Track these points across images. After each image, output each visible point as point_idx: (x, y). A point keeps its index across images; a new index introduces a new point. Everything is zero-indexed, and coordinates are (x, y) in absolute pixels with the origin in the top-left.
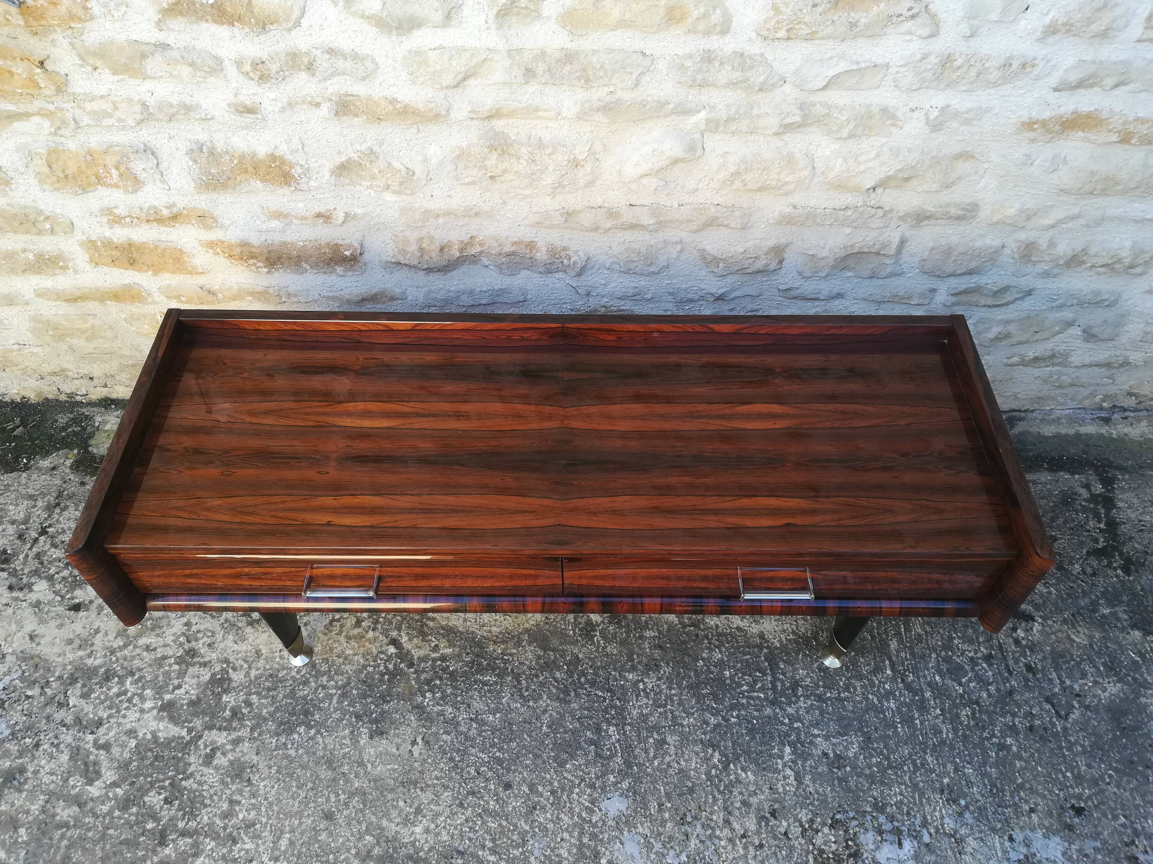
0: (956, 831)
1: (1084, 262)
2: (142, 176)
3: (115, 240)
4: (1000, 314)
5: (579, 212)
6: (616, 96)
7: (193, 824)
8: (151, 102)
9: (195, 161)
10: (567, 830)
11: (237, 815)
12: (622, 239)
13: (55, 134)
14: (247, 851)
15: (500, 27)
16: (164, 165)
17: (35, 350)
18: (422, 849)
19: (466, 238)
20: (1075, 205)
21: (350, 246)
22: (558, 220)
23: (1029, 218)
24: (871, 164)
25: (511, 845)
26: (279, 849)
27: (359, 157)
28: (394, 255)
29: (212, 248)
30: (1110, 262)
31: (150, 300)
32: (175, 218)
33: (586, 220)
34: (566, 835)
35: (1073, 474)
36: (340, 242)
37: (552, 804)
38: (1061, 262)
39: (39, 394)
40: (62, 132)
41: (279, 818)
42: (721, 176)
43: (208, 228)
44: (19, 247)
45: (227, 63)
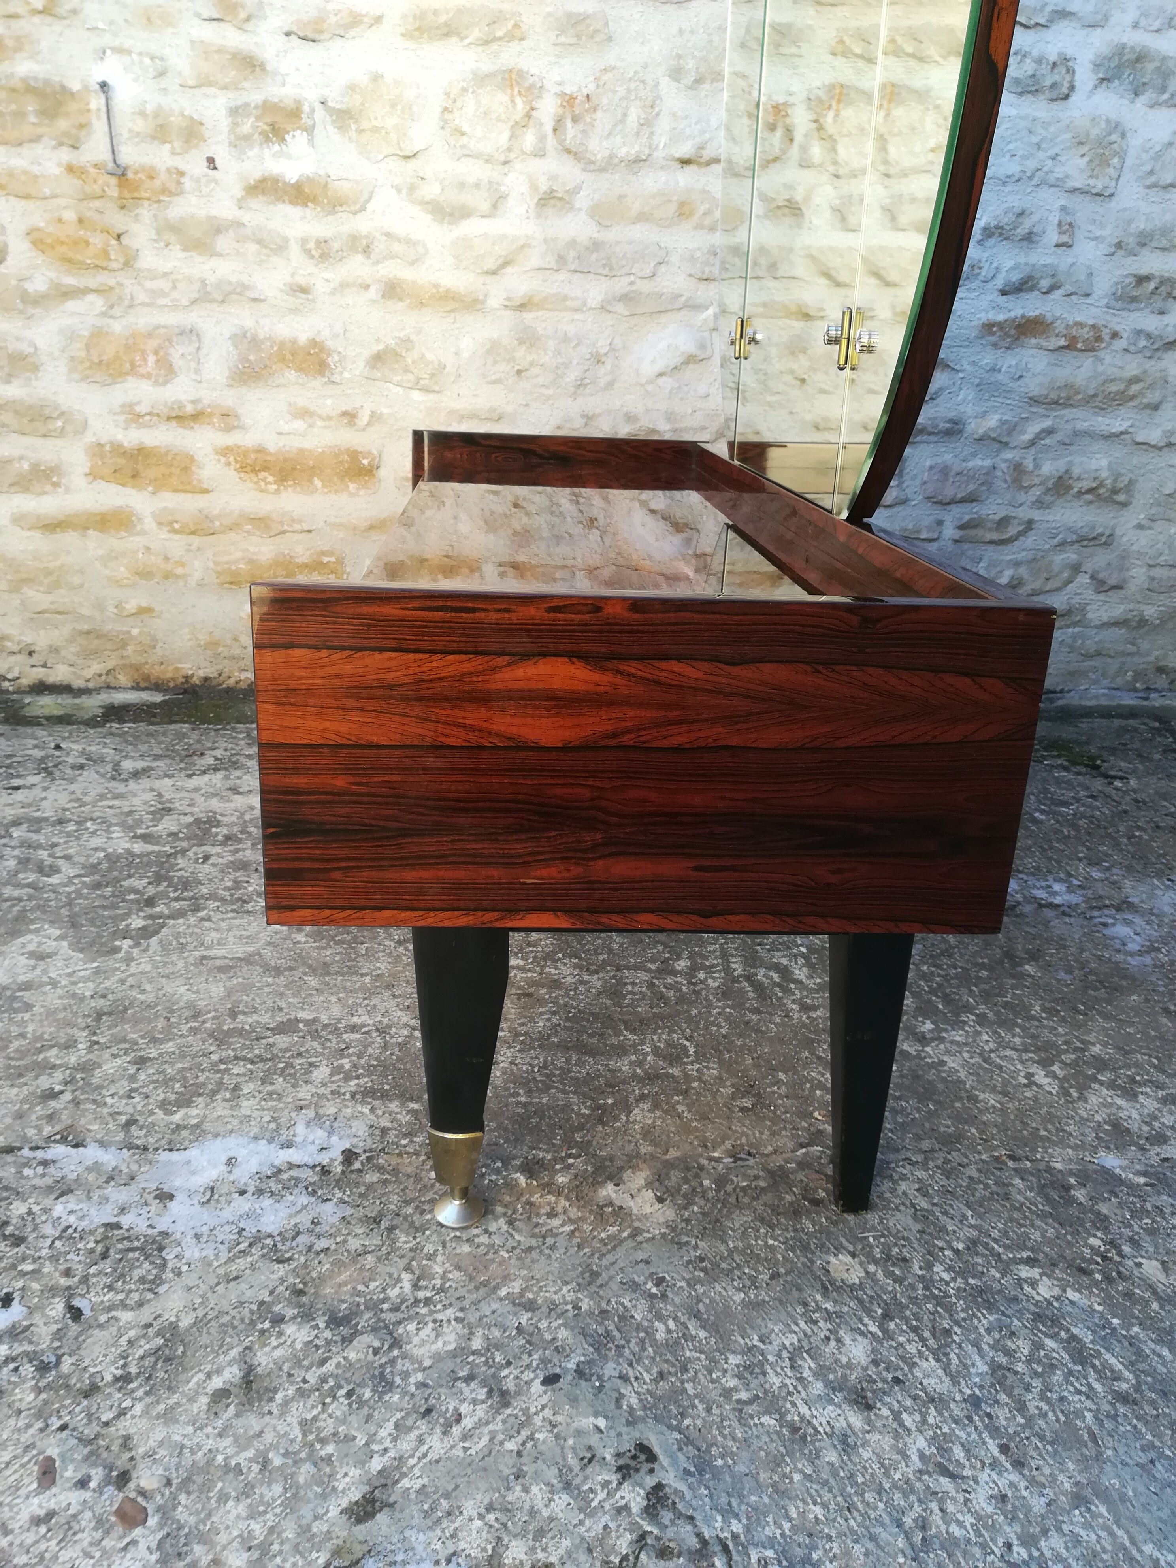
0: (1107, 878)
1: (1070, 487)
2: (177, 362)
3: (126, 444)
5: (599, 415)
6: (634, 288)
7: (189, 894)
8: (211, 279)
9: (236, 347)
13: (104, 314)
15: (539, 216)
16: (204, 351)
20: (1047, 416)
21: (370, 453)
22: (578, 423)
23: (1010, 433)
27: (397, 345)
29: (225, 455)
30: (1095, 486)
31: (139, 528)
32: (197, 417)
35: (1126, 719)
36: (360, 449)
38: (1050, 484)
40: (113, 312)
43: (228, 429)
44: (16, 453)
45: (292, 242)
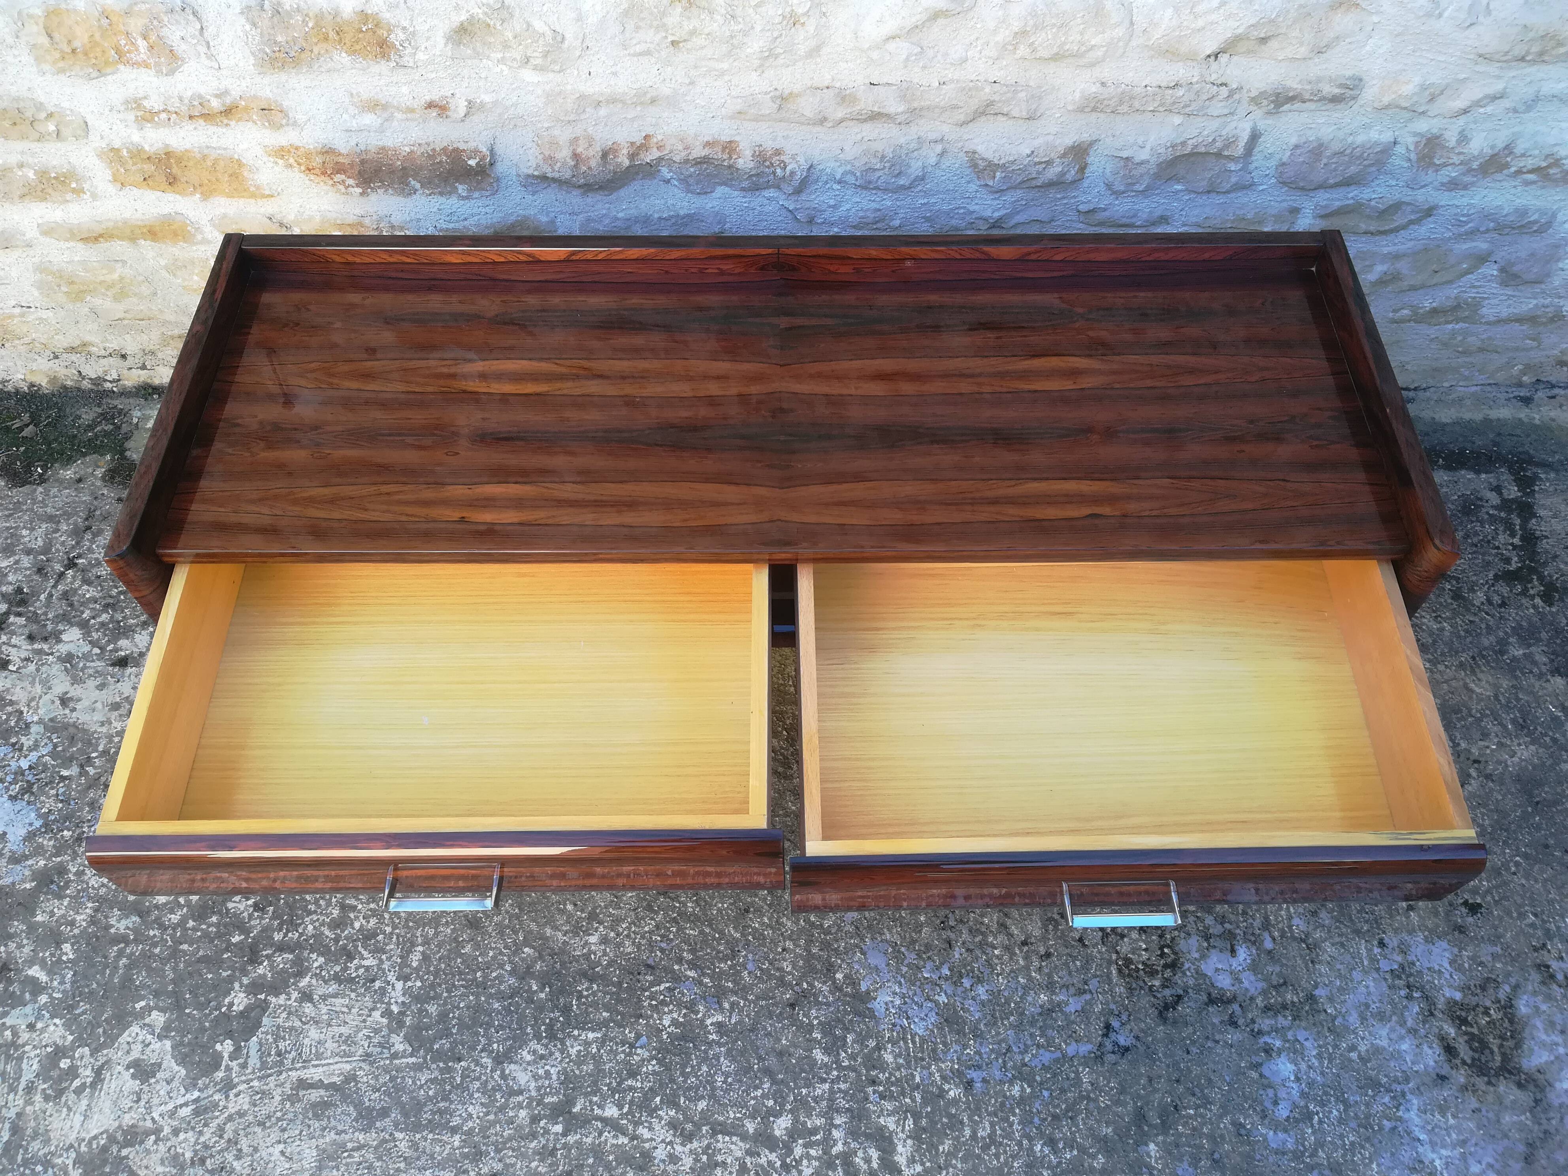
0: (1307, 935)
1: (1507, 166)
2: (179, 46)
3: (147, 148)
4: (1386, 246)
5: (798, 95)
7: (294, 936)
9: (254, 25)
10: (790, 938)
11: (352, 924)
12: (859, 137)
14: (367, 969)
16: (211, 30)
17: (45, 314)
18: (599, 963)
19: (638, 139)
20: (1499, 77)
21: (476, 151)
22: (769, 107)
23: (1432, 99)
24: (1214, 17)
25: (717, 957)
26: (410, 966)
27: (486, 14)
28: (538, 166)
29: (282, 157)
30: (1544, 164)
31: (199, 237)
32: (228, 112)
33: (808, 107)
34: (789, 944)
35: (1478, 472)
36: (462, 146)
37: (770, 906)
38: (1475, 165)
39: (53, 380)
41: (408, 927)
42: (999, 38)
43: (276, 127)
44: (13, 159)
